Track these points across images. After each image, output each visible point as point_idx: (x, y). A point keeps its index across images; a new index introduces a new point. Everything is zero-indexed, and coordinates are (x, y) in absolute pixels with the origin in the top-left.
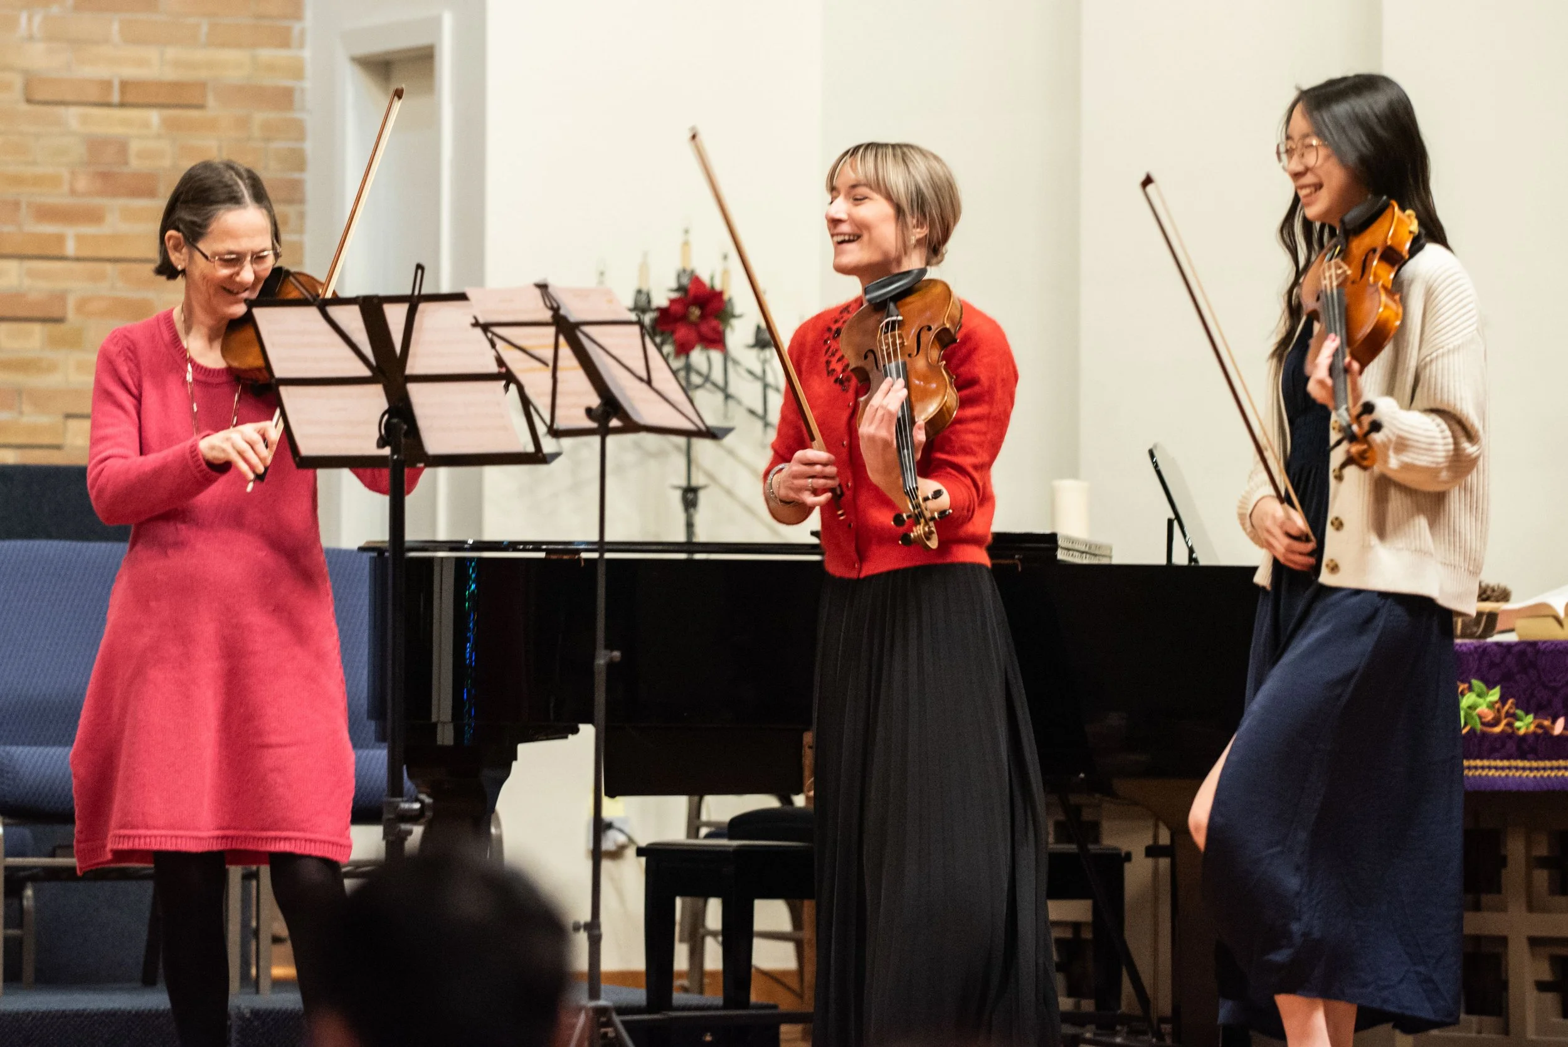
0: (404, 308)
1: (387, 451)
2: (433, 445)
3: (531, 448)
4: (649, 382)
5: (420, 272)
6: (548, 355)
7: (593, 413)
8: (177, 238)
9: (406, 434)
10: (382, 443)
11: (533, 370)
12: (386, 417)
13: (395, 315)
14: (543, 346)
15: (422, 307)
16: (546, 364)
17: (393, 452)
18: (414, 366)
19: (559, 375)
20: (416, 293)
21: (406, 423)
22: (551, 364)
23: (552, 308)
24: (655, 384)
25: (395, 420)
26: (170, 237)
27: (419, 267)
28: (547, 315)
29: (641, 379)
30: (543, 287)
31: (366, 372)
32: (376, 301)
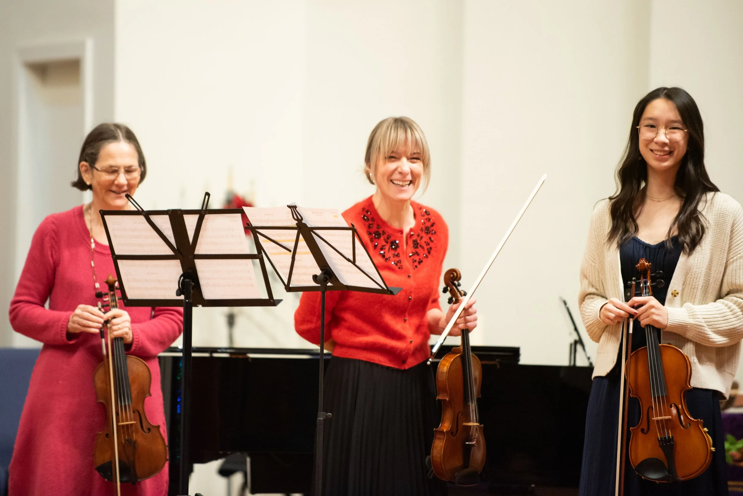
0: (196, 217)
1: (182, 297)
2: (208, 294)
3: (266, 296)
4: (354, 262)
5: (207, 197)
6: (291, 246)
7: (317, 279)
8: (86, 166)
9: (193, 288)
10: (179, 293)
11: (280, 253)
12: (182, 278)
13: (190, 222)
14: (289, 241)
15: (207, 216)
16: (290, 251)
17: (186, 298)
18: (200, 250)
19: (297, 257)
20: (204, 208)
21: (193, 282)
22: (292, 251)
23: (298, 220)
24: (357, 263)
25: (187, 280)
26: (83, 165)
27: (207, 194)
28: (294, 223)
29: (349, 260)
30: (293, 208)
31: (170, 252)
32: (179, 213)
